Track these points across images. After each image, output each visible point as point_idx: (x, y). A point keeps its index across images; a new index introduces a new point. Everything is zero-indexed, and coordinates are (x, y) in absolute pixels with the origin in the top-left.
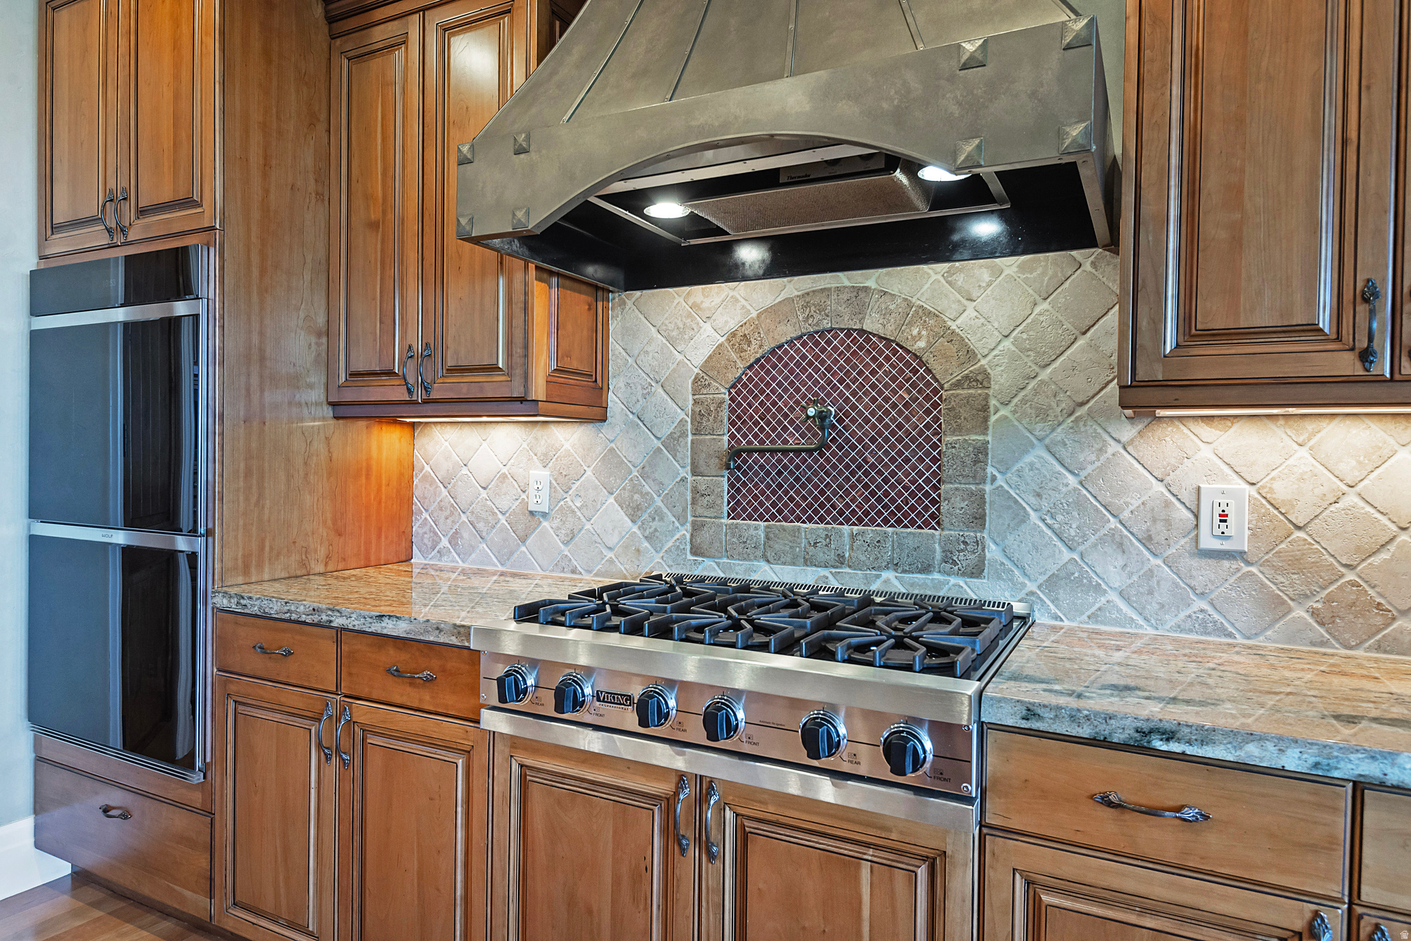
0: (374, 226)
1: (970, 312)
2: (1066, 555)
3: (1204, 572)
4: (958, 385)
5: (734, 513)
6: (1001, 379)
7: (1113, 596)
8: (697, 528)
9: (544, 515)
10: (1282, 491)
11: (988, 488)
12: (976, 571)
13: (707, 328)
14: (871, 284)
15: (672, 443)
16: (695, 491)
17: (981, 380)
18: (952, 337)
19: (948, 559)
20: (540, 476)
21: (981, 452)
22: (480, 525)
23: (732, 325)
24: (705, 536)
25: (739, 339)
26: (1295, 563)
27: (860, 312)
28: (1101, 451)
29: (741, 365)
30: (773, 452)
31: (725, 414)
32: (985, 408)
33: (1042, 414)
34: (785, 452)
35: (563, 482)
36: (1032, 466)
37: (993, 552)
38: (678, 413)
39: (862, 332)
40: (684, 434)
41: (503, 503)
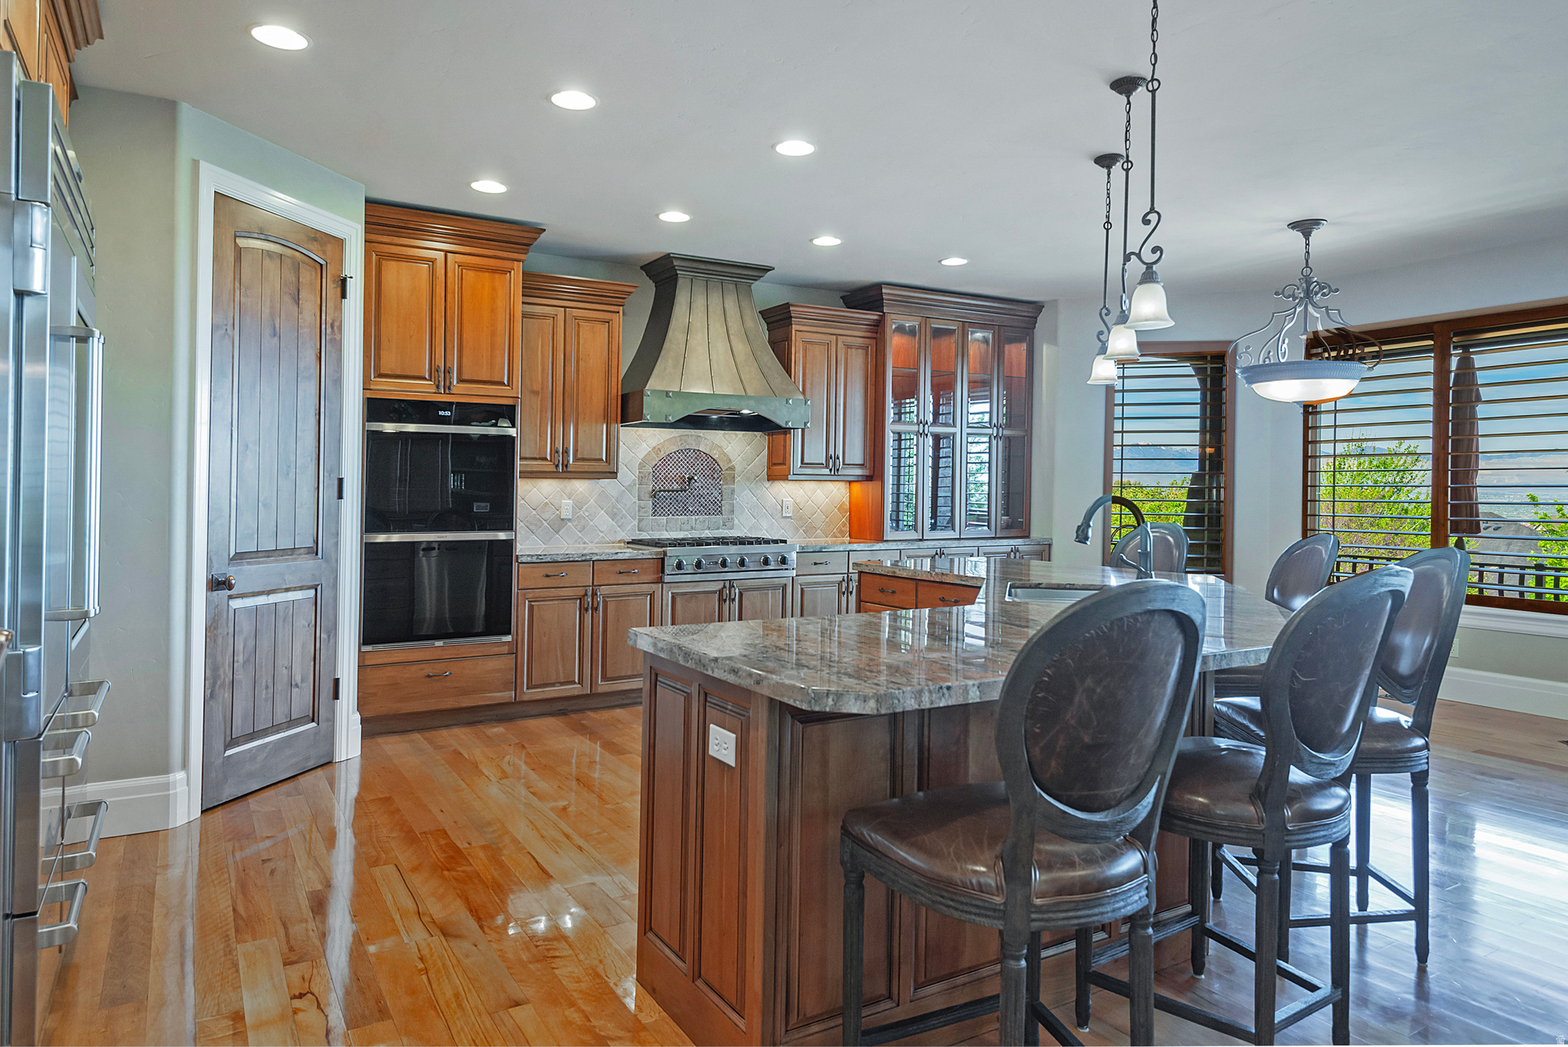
1: (730, 447)
2: (754, 520)
3: (783, 522)
4: (727, 470)
5: (654, 514)
6: (738, 469)
7: (764, 531)
8: (640, 521)
9: (569, 520)
10: (798, 501)
11: (735, 502)
12: (732, 528)
13: (643, 444)
14: (701, 435)
15: (629, 488)
16: (640, 507)
17: (732, 468)
18: (725, 455)
19: (724, 525)
20: (567, 503)
21: (733, 491)
22: (532, 527)
23: (654, 444)
24: (643, 524)
25: (656, 450)
26: (801, 518)
27: (698, 444)
28: (762, 490)
29: (658, 459)
30: (669, 491)
31: (651, 477)
32: (734, 477)
33: (748, 479)
34: (673, 491)
35: (578, 506)
36: (746, 495)
37: (736, 521)
38: (631, 476)
39: (698, 450)
40: (635, 484)
41: (546, 516)
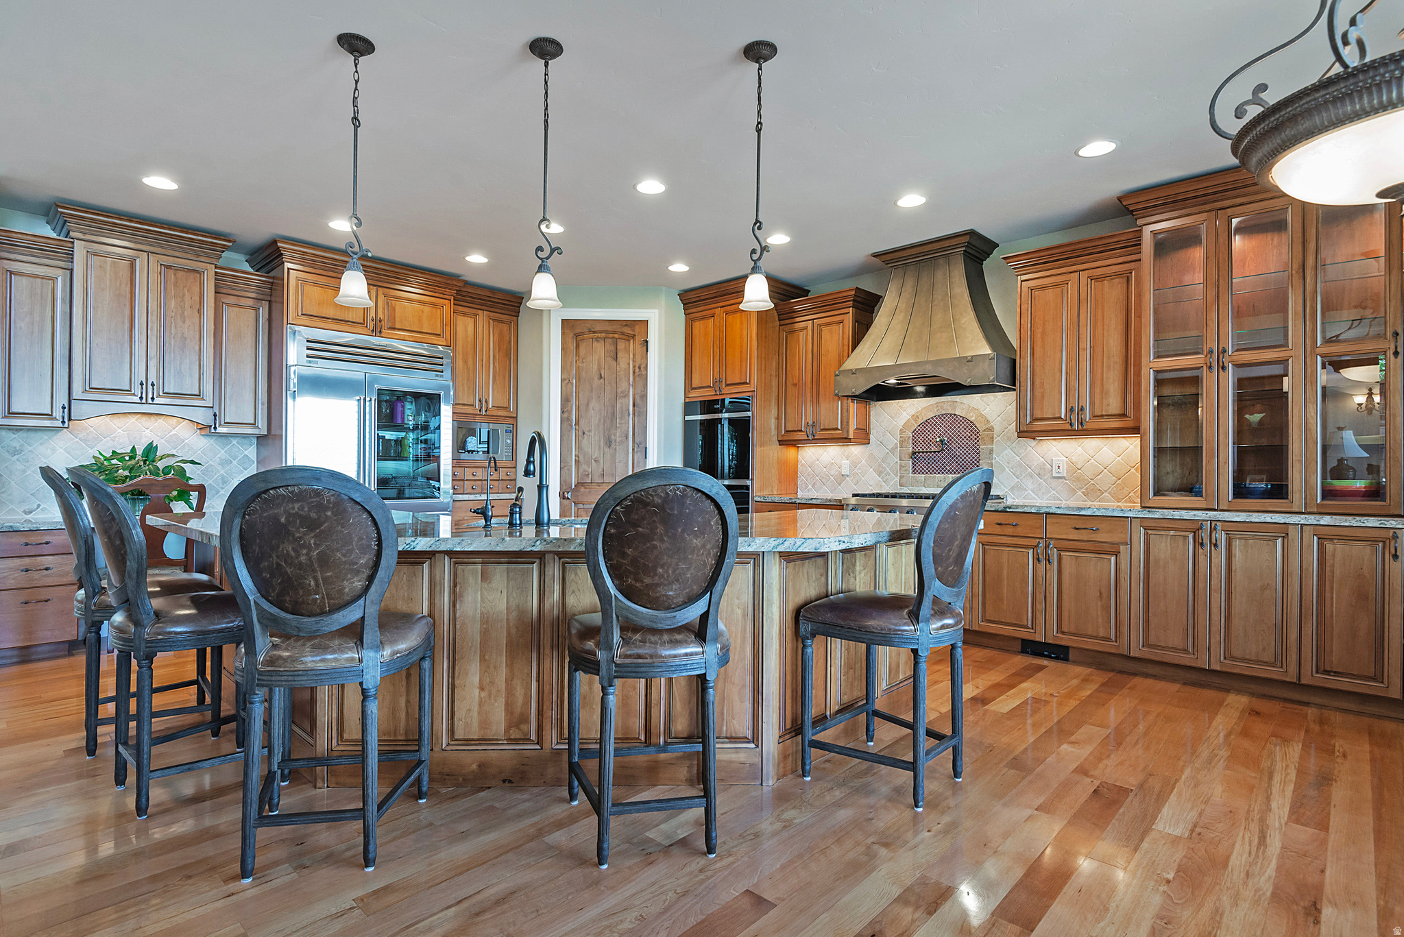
0: (795, 385)
1: (988, 409)
2: (1017, 480)
3: (1054, 483)
4: (984, 431)
5: (914, 472)
6: (997, 429)
7: (1030, 491)
8: (901, 478)
9: (847, 476)
10: (1074, 459)
11: (994, 461)
13: (905, 414)
14: (958, 400)
15: (893, 451)
16: (901, 466)
17: (991, 429)
18: (983, 416)
20: (846, 464)
21: (991, 451)
22: (824, 480)
23: (913, 413)
24: (904, 480)
25: (915, 417)
26: (1078, 479)
27: (954, 409)
28: (1026, 449)
29: (916, 425)
30: (927, 452)
31: (911, 441)
32: (993, 437)
33: (1009, 439)
34: (931, 452)
35: (854, 465)
36: (1006, 454)
38: (894, 441)
39: (955, 415)
40: (897, 448)
41: (832, 473)
